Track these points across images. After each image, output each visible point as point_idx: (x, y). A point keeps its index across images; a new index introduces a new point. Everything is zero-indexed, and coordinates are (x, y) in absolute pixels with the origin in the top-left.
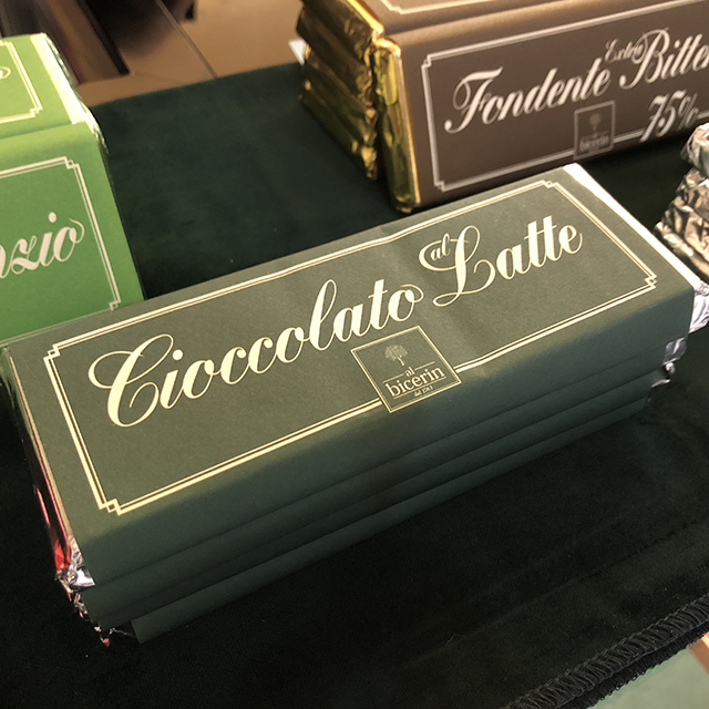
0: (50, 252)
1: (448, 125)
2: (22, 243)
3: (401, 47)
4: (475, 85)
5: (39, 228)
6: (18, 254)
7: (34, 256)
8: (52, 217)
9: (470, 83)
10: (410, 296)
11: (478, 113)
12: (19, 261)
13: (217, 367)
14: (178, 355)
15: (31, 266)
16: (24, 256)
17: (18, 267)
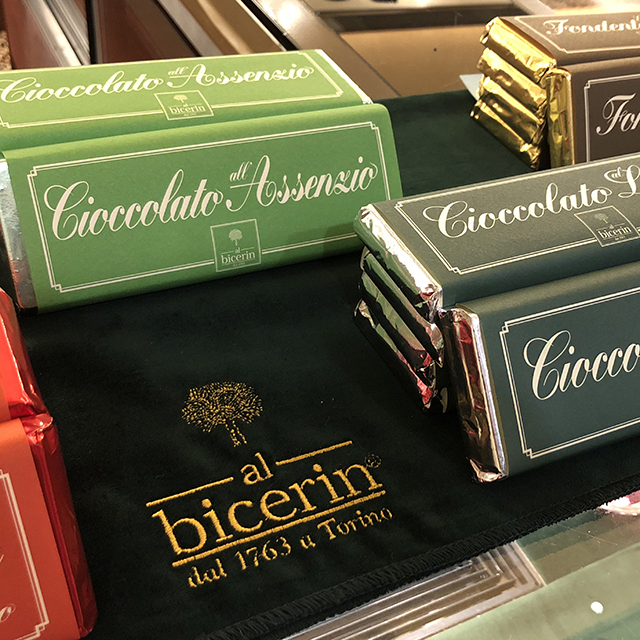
0: (357, 183)
1: (598, 129)
2: (342, 174)
3: (571, 73)
4: (618, 104)
5: (354, 166)
6: (339, 181)
7: (347, 184)
8: (361, 160)
9: (613, 101)
10: (603, 192)
11: (618, 124)
12: (339, 186)
13: (497, 216)
14: (472, 210)
15: (346, 190)
16: (342, 183)
17: (338, 190)
